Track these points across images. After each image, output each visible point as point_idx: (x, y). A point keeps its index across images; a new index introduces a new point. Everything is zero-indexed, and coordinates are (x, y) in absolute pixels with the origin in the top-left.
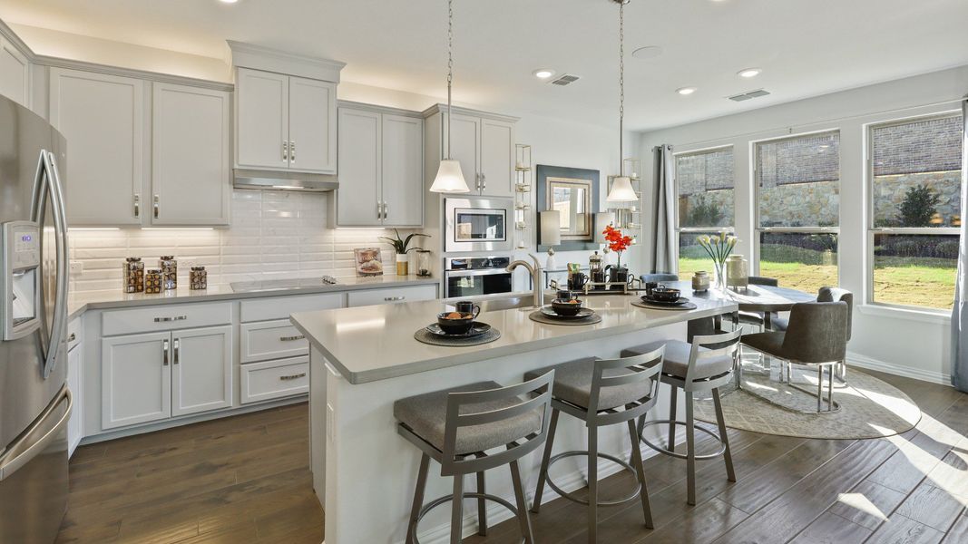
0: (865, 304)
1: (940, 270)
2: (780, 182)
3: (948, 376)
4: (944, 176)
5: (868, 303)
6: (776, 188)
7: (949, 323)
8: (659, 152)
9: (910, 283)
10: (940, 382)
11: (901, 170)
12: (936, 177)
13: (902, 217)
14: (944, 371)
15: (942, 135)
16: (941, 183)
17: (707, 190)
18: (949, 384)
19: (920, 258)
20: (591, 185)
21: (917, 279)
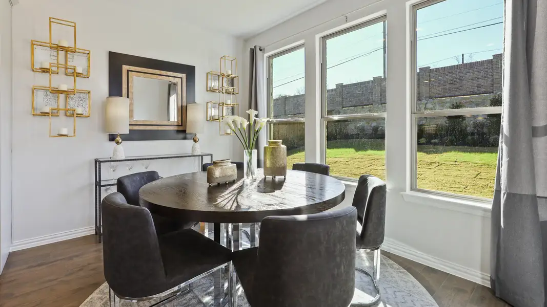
0: (408, 191)
1: (468, 154)
2: (383, 102)
3: (488, 276)
4: (468, 98)
5: (412, 189)
6: (380, 106)
7: (489, 215)
8: (253, 52)
9: (451, 163)
10: (479, 281)
11: (447, 95)
12: (464, 99)
13: (448, 122)
14: (482, 269)
15: (468, 75)
16: (467, 102)
17: (343, 107)
18: (488, 284)
19: (457, 147)
20: (184, 80)
21: (455, 160)
